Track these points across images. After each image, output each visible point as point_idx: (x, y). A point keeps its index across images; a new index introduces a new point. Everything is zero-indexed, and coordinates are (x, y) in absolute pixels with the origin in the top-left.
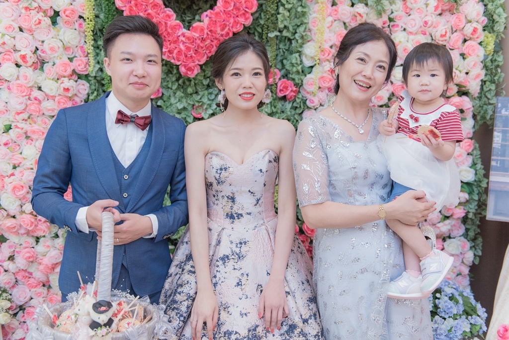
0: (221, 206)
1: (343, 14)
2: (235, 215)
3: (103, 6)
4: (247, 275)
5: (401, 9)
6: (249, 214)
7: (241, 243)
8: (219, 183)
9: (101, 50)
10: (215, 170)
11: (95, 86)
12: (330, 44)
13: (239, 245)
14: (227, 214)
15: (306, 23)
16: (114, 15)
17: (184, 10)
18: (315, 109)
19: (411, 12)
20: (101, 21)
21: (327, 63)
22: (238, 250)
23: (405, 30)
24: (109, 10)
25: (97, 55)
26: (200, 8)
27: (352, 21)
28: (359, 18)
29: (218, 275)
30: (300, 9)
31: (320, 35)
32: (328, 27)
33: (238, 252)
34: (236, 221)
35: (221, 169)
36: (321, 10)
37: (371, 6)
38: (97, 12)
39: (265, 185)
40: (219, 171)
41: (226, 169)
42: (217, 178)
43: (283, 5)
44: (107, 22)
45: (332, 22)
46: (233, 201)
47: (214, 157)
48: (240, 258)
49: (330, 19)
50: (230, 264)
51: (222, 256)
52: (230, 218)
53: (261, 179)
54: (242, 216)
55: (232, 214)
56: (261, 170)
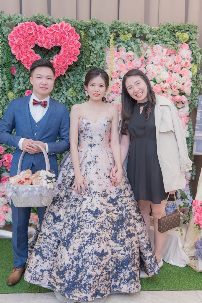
0: (86, 141)
1: (123, 56)
2: (93, 145)
3: (5, 53)
4: (100, 169)
5: (151, 53)
6: (99, 144)
7: (96, 157)
8: (86, 130)
9: (4, 74)
10: (84, 124)
11: (1, 92)
12: (117, 70)
13: (95, 158)
14: (89, 145)
15: (104, 60)
16: (11, 57)
17: (45, 54)
18: (110, 103)
19: (156, 55)
20: (4, 60)
21: (115, 79)
22: (94, 159)
23: (153, 63)
24: (8, 55)
25: (2, 76)
26: (53, 54)
27: (127, 59)
28: (130, 57)
29: (87, 169)
30: (101, 54)
31: (111, 66)
32: (115, 62)
33: (95, 160)
34: (93, 147)
35: (87, 124)
36: (111, 54)
37: (135, 52)
38: (2, 56)
39: (106, 132)
40: (86, 125)
41: (89, 124)
42: (85, 128)
43: (93, 52)
44: (7, 61)
45: (117, 59)
46: (92, 139)
47: (84, 120)
48: (96, 162)
49: (116, 58)
50: (92, 165)
51: (88, 162)
52: (90, 146)
53: (104, 129)
54: (95, 145)
55: (91, 144)
56: (104, 125)
